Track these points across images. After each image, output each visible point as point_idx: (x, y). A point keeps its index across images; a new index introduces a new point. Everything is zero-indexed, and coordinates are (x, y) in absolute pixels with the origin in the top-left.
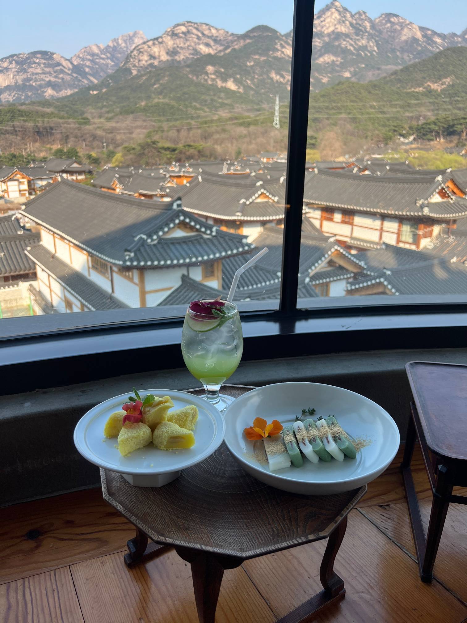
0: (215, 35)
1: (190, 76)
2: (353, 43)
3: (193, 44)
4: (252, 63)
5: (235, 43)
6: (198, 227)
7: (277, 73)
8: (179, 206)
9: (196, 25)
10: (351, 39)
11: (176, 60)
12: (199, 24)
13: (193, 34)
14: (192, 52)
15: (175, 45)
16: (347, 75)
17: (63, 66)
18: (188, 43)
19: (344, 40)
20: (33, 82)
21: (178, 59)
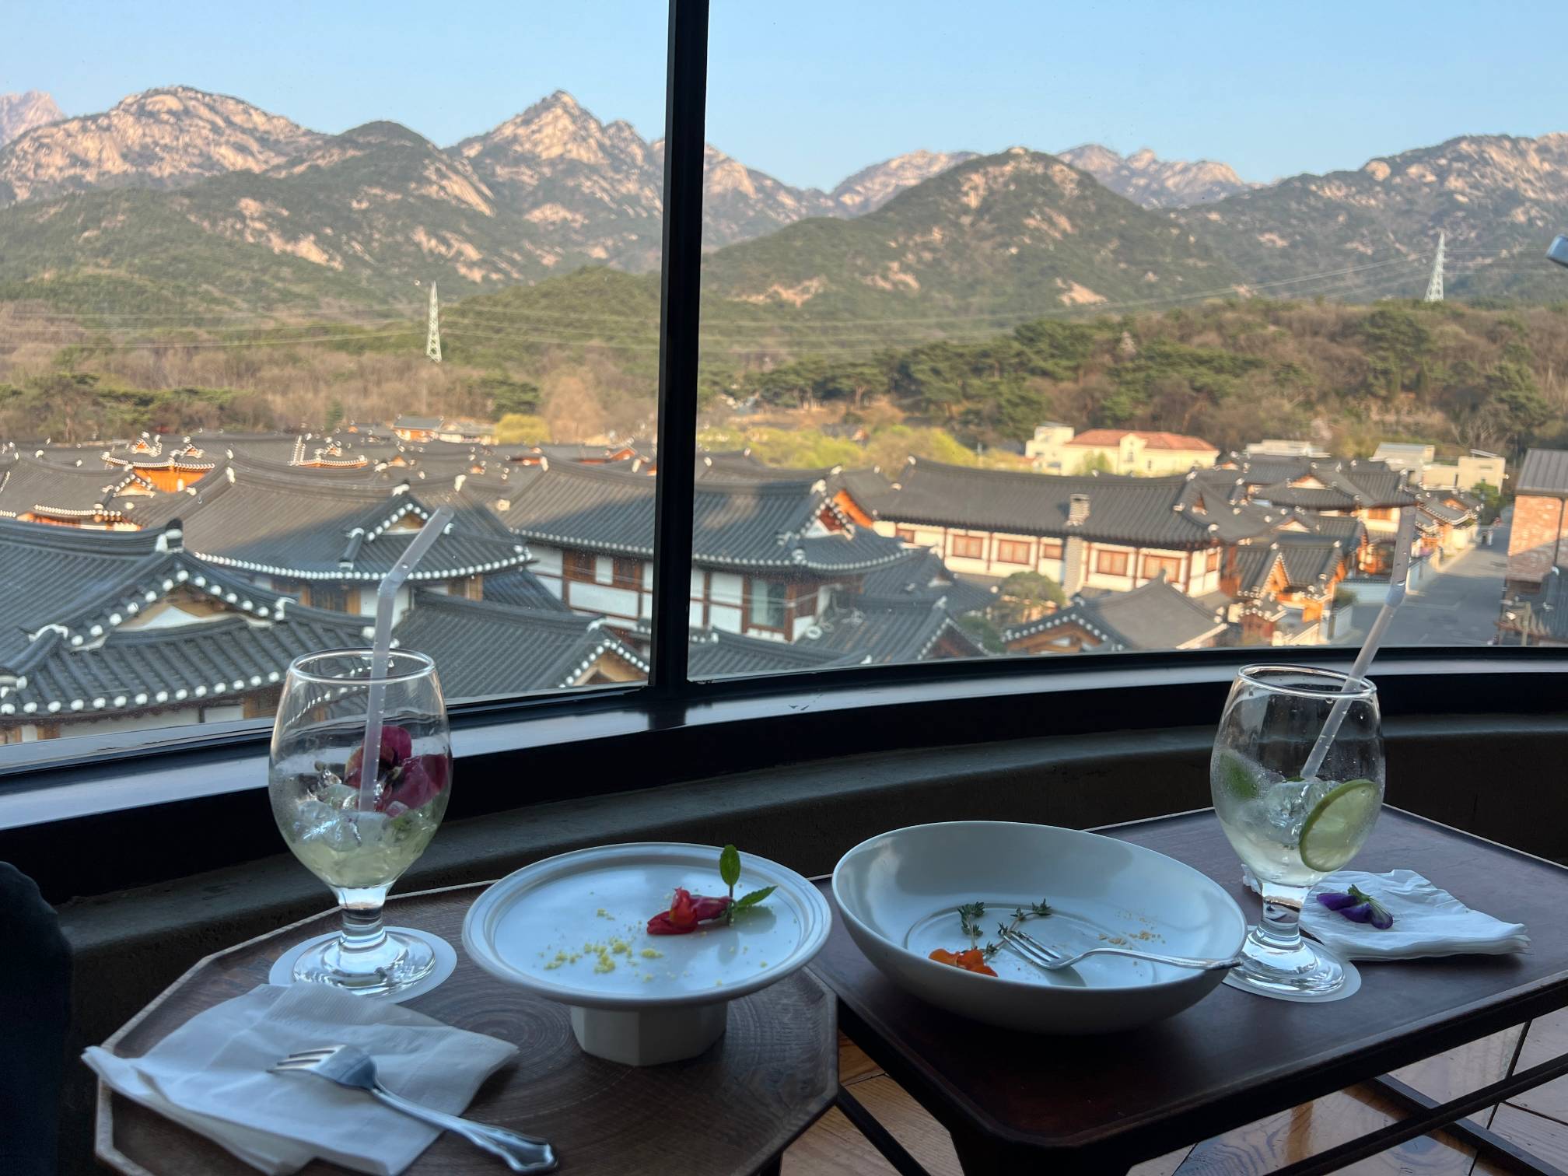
0: (262, 128)
1: (192, 218)
2: (608, 187)
3: (199, 142)
4: (364, 205)
5: (319, 153)
6: (232, 598)
7: (431, 233)
8: (172, 543)
9: (208, 100)
10: (604, 178)
11: (150, 175)
12: (216, 97)
13: (201, 118)
14: (197, 160)
15: (148, 140)
16: (599, 253)
18: (185, 138)
19: (588, 178)
21: (158, 174)
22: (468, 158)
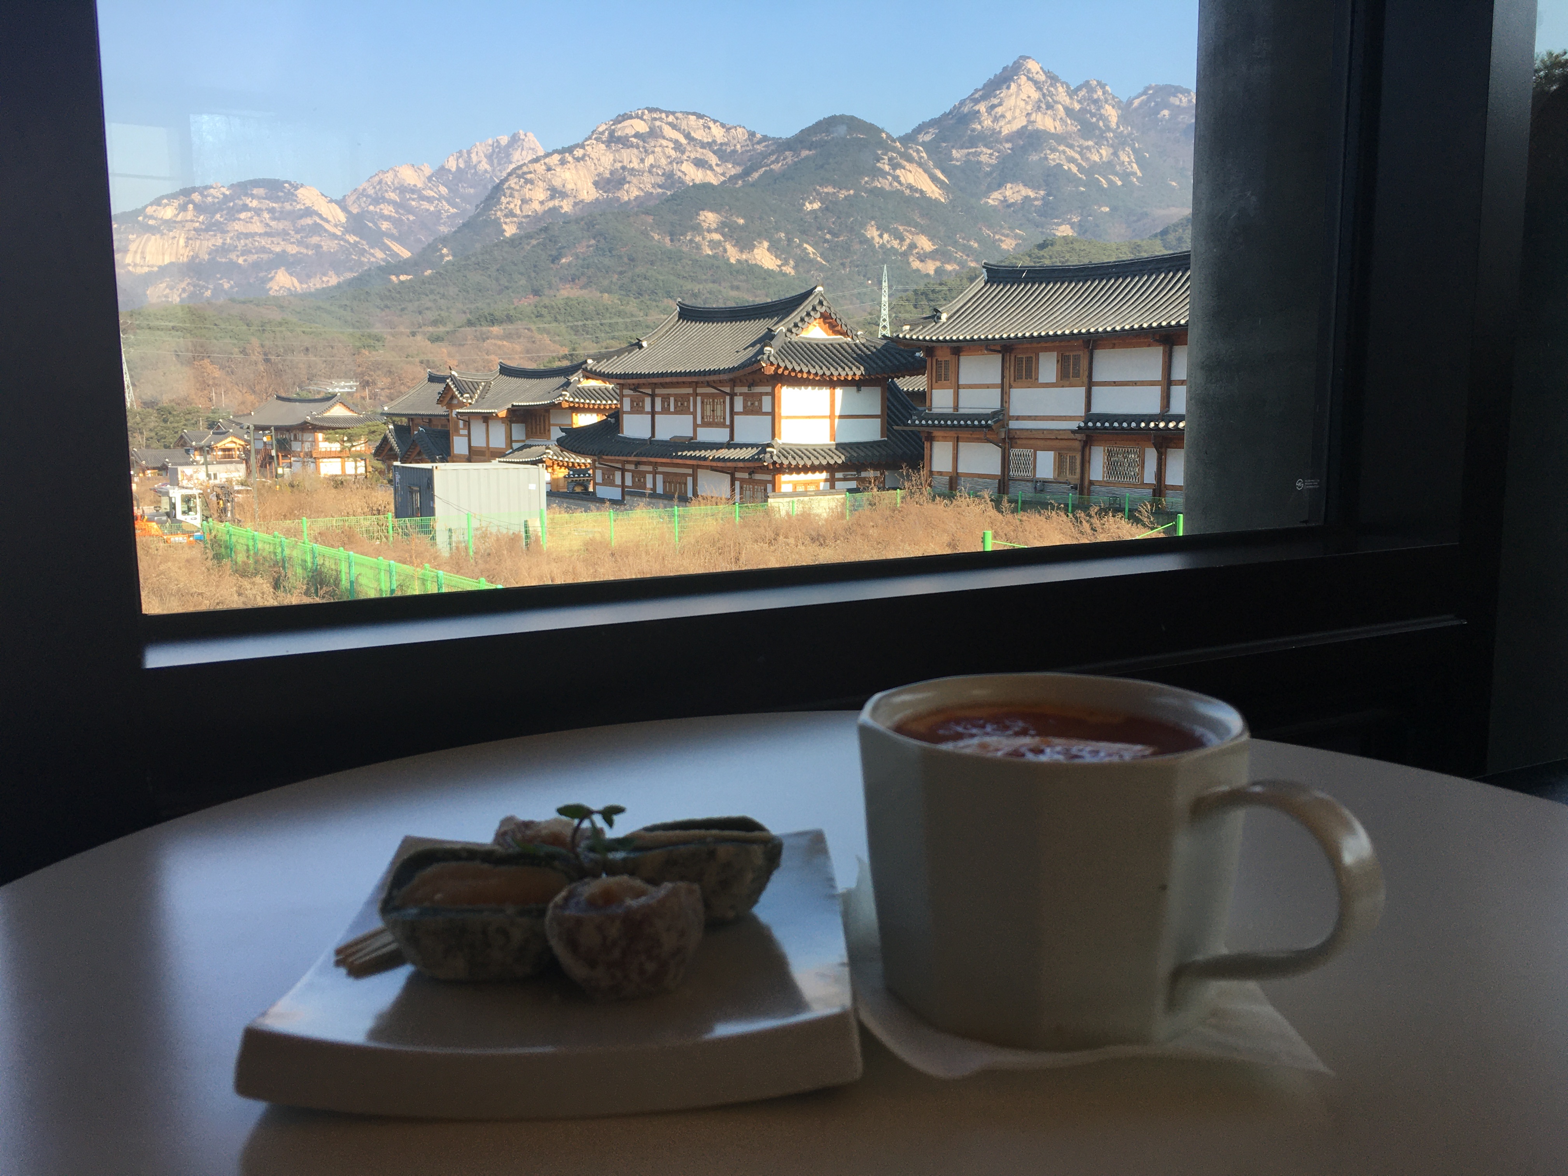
0: (720, 140)
1: (656, 237)
2: (1077, 156)
3: (663, 162)
4: (816, 206)
5: (773, 158)
7: (883, 229)
9: (671, 118)
10: (1071, 147)
11: (618, 199)
12: (679, 115)
13: (664, 138)
14: (660, 180)
15: (618, 165)
16: (1064, 231)
17: (320, 216)
18: (650, 160)
19: (1053, 150)
20: (238, 256)
21: (626, 199)
22: (923, 144)
